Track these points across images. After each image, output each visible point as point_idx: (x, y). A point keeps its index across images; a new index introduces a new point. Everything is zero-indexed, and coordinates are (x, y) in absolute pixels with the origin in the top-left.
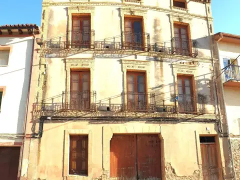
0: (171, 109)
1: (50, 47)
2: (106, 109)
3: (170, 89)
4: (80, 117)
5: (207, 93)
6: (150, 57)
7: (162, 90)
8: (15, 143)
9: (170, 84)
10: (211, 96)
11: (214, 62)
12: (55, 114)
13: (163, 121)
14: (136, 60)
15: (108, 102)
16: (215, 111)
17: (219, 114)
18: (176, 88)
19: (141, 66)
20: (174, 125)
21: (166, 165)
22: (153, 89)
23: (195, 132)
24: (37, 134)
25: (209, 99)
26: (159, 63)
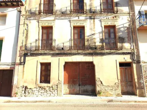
0: (100, 47)
1: (30, 14)
2: (61, 49)
3: (99, 36)
4: (46, 53)
5: (125, 36)
6: (87, 17)
7: (94, 37)
8: (10, 68)
9: (99, 33)
10: (128, 38)
11: (131, 14)
12: (32, 52)
13: (94, 54)
14: (79, 19)
15: (62, 45)
16: (131, 47)
17: (134, 49)
18: (104, 35)
19: (81, 23)
20: (102, 57)
21: (96, 79)
22: (88, 36)
23: (116, 60)
24: (22, 63)
25: (126, 39)
26: (93, 20)
